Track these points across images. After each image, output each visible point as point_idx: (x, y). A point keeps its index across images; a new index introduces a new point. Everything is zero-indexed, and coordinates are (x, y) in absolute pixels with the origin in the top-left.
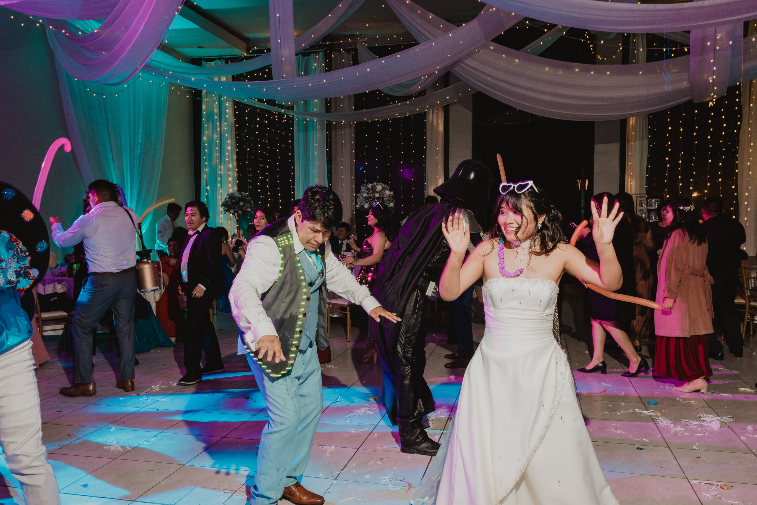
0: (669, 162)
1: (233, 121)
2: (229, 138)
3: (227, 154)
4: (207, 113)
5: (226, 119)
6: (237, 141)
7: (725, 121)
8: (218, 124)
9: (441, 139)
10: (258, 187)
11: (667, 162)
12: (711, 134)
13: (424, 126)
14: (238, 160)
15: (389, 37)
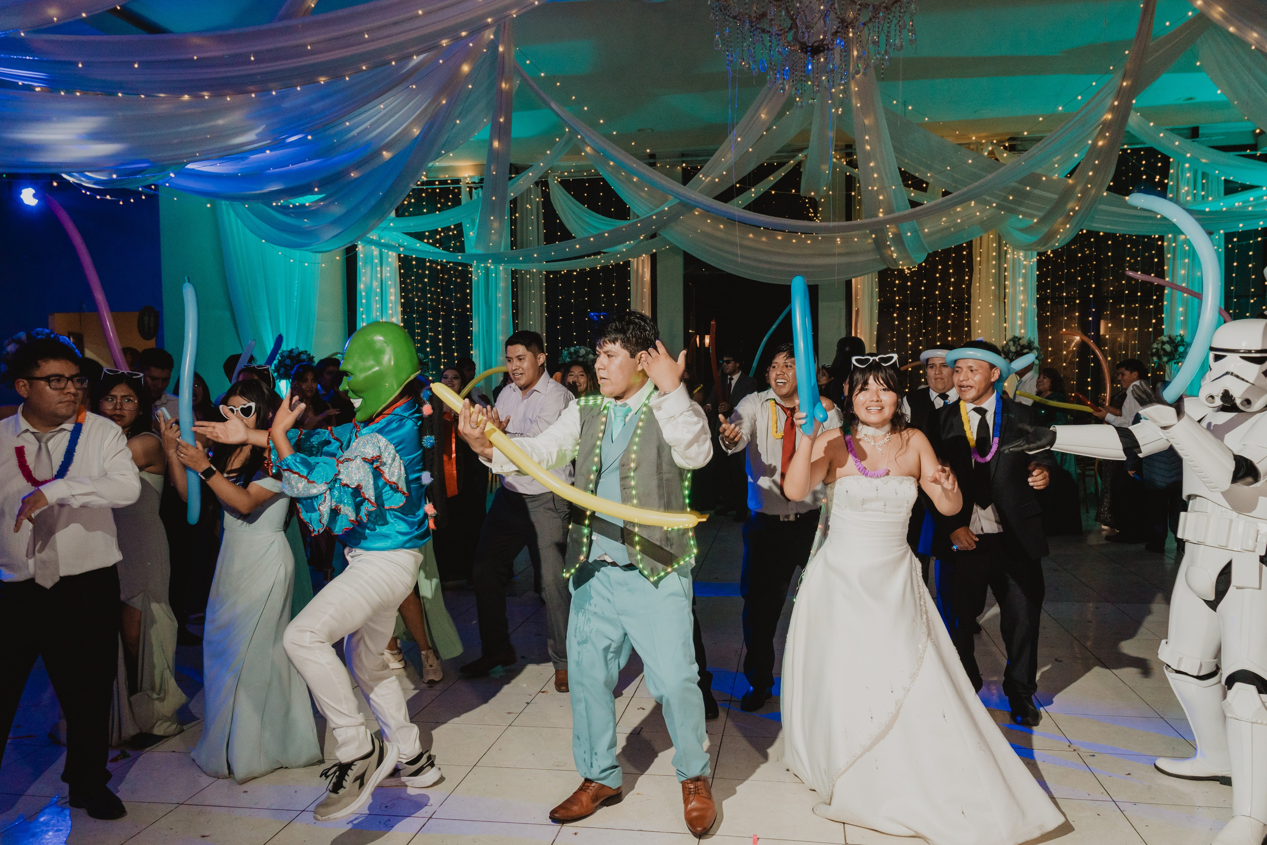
0: (898, 318)
1: (397, 266)
2: (393, 285)
3: (390, 305)
4: (365, 255)
5: (388, 264)
6: (402, 290)
7: (953, 275)
8: (379, 269)
9: (647, 290)
10: (427, 345)
11: (894, 319)
12: (940, 289)
13: (628, 275)
14: (404, 312)
15: (586, 171)
